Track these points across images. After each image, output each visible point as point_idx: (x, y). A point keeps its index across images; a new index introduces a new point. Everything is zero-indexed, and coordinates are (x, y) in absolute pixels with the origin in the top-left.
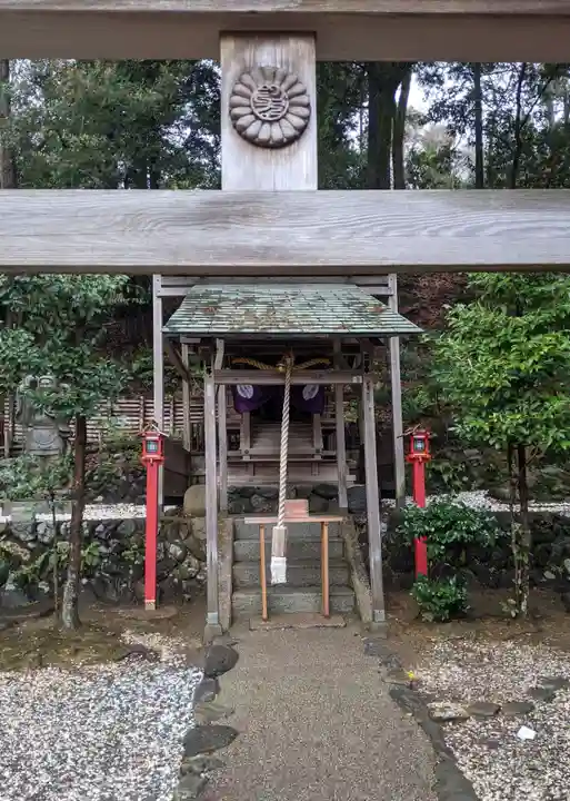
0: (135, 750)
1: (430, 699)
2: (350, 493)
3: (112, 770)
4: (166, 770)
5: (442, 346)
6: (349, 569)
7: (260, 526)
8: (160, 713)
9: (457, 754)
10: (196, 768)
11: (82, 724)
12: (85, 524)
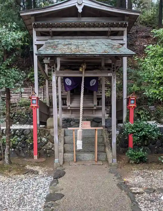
0: (29, 200)
1: (131, 187)
2: (106, 121)
3: (21, 206)
4: (40, 206)
5: (143, 61)
6: (105, 146)
7: (74, 130)
8: (38, 190)
9: (139, 204)
10: (49, 206)
11: (11, 192)
12: (12, 130)
